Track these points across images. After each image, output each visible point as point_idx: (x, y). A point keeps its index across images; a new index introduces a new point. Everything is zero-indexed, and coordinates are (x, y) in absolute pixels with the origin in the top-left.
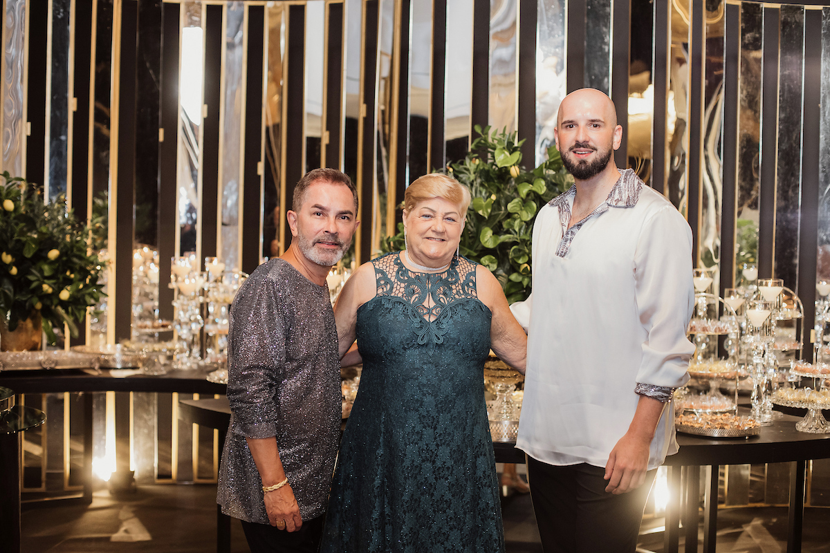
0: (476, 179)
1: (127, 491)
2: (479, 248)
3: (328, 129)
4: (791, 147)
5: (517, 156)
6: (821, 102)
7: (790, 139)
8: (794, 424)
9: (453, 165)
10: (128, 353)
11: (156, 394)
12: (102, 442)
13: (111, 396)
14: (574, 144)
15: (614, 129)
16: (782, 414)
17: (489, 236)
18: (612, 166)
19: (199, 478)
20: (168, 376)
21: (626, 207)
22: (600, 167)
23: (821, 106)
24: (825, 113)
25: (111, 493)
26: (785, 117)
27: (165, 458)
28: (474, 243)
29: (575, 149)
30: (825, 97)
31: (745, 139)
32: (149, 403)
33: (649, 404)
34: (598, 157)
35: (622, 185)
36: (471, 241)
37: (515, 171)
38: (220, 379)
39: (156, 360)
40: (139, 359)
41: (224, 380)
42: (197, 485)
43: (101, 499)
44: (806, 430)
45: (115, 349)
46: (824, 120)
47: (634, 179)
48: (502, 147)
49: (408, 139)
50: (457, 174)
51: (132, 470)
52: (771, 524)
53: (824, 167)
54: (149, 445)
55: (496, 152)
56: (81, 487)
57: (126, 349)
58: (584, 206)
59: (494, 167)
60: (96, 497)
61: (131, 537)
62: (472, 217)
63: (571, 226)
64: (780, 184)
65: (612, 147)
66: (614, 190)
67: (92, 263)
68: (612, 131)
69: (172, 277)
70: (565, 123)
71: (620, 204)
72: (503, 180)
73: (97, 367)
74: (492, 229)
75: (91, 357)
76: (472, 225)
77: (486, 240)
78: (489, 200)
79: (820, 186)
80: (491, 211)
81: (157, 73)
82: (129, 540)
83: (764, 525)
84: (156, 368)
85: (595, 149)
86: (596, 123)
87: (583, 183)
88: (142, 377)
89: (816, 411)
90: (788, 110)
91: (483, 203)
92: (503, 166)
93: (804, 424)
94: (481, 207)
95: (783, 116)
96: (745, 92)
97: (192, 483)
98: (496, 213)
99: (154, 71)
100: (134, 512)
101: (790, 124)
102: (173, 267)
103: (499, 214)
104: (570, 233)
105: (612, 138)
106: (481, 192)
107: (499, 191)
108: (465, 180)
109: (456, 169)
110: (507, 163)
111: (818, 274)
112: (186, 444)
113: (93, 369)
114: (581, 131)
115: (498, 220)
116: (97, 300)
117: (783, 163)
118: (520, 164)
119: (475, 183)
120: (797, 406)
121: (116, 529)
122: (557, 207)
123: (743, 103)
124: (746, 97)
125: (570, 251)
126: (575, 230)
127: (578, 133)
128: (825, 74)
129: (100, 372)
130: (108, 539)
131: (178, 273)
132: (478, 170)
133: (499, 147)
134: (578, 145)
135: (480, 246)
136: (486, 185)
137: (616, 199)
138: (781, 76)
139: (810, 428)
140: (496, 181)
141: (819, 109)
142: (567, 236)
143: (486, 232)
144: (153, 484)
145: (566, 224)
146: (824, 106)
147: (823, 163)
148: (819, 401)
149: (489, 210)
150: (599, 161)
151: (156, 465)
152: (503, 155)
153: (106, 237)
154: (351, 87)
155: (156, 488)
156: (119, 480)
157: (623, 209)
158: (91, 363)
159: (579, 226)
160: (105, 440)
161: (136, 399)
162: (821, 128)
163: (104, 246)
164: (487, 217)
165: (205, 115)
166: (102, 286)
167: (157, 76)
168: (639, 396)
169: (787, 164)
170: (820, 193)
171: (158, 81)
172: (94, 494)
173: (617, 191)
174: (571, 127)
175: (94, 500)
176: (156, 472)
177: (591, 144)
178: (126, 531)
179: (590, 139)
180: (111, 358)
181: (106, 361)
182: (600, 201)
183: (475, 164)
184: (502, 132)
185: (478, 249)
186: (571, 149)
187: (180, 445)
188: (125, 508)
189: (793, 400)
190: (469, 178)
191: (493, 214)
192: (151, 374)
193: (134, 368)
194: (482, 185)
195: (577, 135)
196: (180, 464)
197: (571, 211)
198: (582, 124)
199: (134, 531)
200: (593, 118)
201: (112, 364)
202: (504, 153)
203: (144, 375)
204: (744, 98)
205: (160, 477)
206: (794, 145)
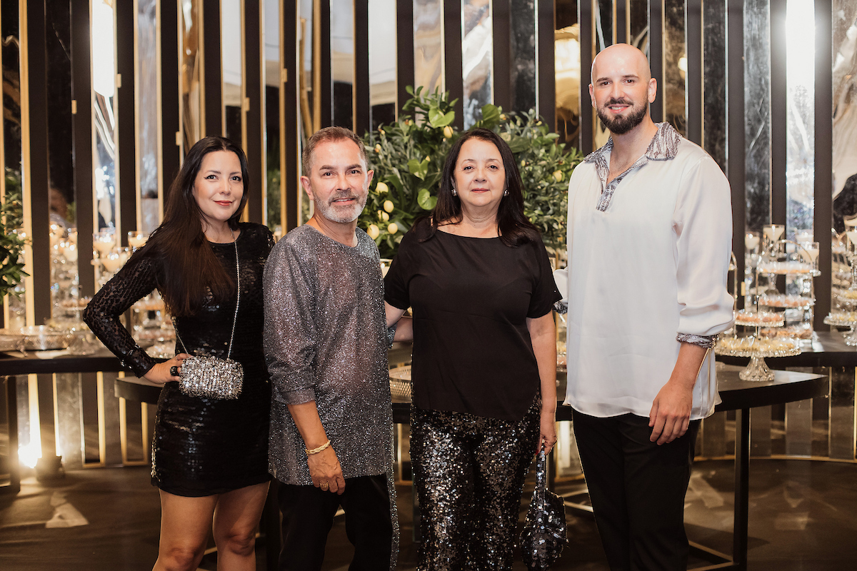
0: (409, 140)
1: (56, 477)
2: (416, 210)
3: (248, 95)
4: (717, 101)
5: (451, 116)
6: (745, 54)
7: (715, 92)
8: (737, 373)
9: (384, 128)
10: (53, 333)
11: (80, 375)
12: (26, 428)
13: (33, 379)
14: (609, 100)
15: (648, 83)
16: (724, 364)
17: (427, 198)
18: (647, 119)
19: (129, 460)
20: (97, 356)
21: (666, 159)
22: (636, 120)
23: (744, 58)
24: (748, 66)
25: (38, 480)
26: (710, 71)
27: (92, 443)
28: (409, 206)
29: (610, 105)
30: (748, 50)
31: (671, 94)
32: (74, 385)
33: (692, 352)
34: (634, 111)
35: (660, 138)
36: (407, 204)
37: (448, 132)
38: (160, 354)
39: (84, 340)
40: (65, 339)
41: (163, 355)
42: (127, 467)
43: (29, 486)
44: (750, 379)
45: (37, 330)
46: (748, 73)
47: (672, 133)
48: (435, 107)
49: (332, 104)
50: (390, 137)
51: (58, 454)
52: (711, 477)
53: (749, 120)
54: (75, 428)
55: (431, 113)
56: (8, 475)
57: (51, 329)
58: (622, 160)
59: (426, 128)
60: (24, 485)
61: (66, 523)
62: (407, 179)
63: (610, 181)
64: (707, 138)
65: (647, 100)
66: (653, 143)
67: (11, 242)
68: (646, 85)
69: (95, 253)
70: (599, 80)
71: (659, 157)
72: (437, 141)
73: (22, 350)
74: (429, 190)
75: (16, 339)
76: (408, 187)
77: (424, 201)
78: (424, 161)
79: (747, 139)
80: (428, 173)
81: (67, 42)
82: (66, 526)
83: (704, 477)
84: (83, 348)
85: (631, 104)
86: (630, 79)
87: (621, 137)
88: (70, 357)
89: (759, 359)
90: (713, 63)
91: (418, 164)
92: (437, 127)
93: (748, 372)
94: (417, 169)
95: (708, 69)
96: (669, 46)
97: (121, 466)
98: (432, 174)
99: (64, 42)
100: (65, 498)
101: (715, 76)
102: (95, 243)
103: (435, 175)
104: (610, 187)
105: (647, 92)
106: (415, 154)
107: (432, 152)
108: (399, 143)
109: (389, 132)
110: (441, 123)
111: (747, 227)
112: (113, 427)
113: (19, 351)
114: (616, 87)
115: (434, 181)
116: (18, 280)
117: (710, 116)
118: (452, 125)
119: (408, 145)
120: (741, 354)
121: (50, 515)
122: (594, 163)
123: (668, 58)
124: (671, 51)
125: (611, 204)
126: (615, 184)
127: (613, 89)
128: (748, 26)
129: (26, 355)
130: (44, 525)
131: (100, 249)
132: (411, 131)
133: (432, 107)
134: (613, 101)
135: (416, 208)
136: (420, 147)
137: (655, 152)
138: (705, 30)
139: (754, 377)
140: (429, 142)
141: (743, 62)
142: (608, 190)
143: (423, 194)
144: (82, 469)
145: (605, 179)
146: (748, 59)
147: (748, 116)
148: (762, 349)
149: (425, 172)
150: (635, 115)
151: (83, 449)
152: (437, 116)
153: (21, 216)
154: (271, 52)
155: (86, 472)
156: (45, 467)
157: (663, 162)
158: (17, 346)
159: (620, 179)
160: (29, 426)
161: (59, 382)
162: (746, 80)
163: (19, 225)
164: (423, 178)
165: (119, 85)
166: (23, 265)
167: (67, 46)
168: (680, 344)
169: (713, 118)
170: (746, 146)
171: (69, 52)
172: (22, 482)
173: (655, 145)
174: (605, 84)
175: (22, 488)
176: (83, 456)
177: (627, 99)
178: (61, 517)
179: (626, 95)
180: (35, 340)
181: (31, 343)
182: (639, 156)
183: (408, 125)
184: (434, 93)
185: (414, 211)
186: (606, 105)
187: (107, 428)
188: (55, 494)
189: (737, 349)
190: (403, 140)
191: (429, 175)
192: (80, 354)
193: (60, 349)
194: (415, 146)
195: (612, 92)
196: (108, 447)
197: (608, 166)
198: (616, 80)
199: (68, 517)
200: (627, 74)
201: (37, 346)
202: (438, 113)
203: (72, 355)
204: (669, 53)
205: (88, 461)
206: (720, 98)
